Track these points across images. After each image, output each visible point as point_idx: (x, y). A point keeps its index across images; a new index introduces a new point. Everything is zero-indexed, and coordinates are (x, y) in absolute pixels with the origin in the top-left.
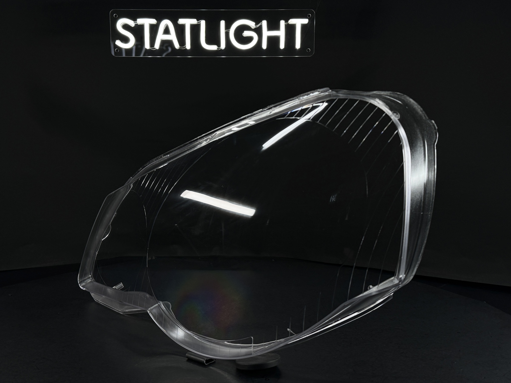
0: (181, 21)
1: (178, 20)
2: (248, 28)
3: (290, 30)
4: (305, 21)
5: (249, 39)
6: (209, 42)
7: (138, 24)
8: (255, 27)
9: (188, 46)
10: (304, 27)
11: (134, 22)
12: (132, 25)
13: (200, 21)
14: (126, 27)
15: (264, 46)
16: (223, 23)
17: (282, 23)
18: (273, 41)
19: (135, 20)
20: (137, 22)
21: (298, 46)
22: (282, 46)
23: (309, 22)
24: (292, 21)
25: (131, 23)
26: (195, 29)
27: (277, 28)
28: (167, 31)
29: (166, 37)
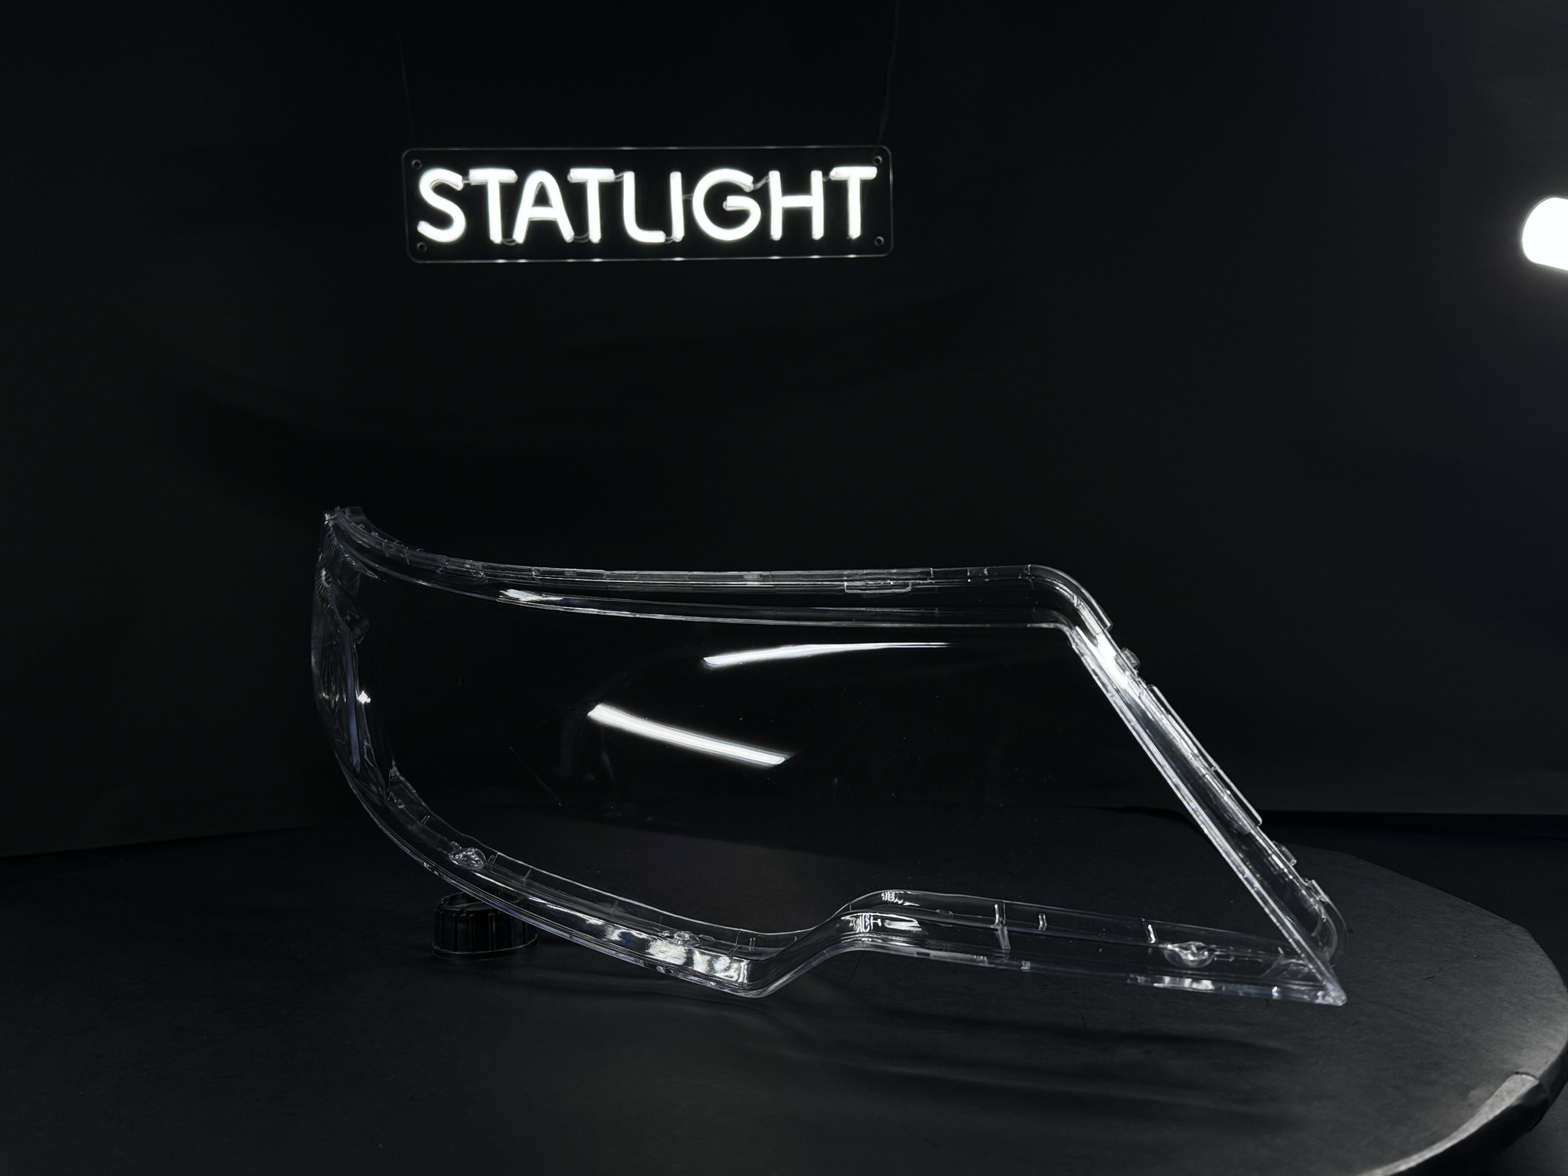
0: (577, 175)
1: (568, 172)
2: (736, 190)
3: (836, 193)
4: (870, 172)
5: (740, 217)
6: (644, 222)
7: (473, 184)
8: (752, 189)
9: (595, 234)
10: (865, 185)
11: (464, 179)
12: (458, 186)
13: (620, 175)
14: (442, 190)
15: (776, 232)
16: (676, 180)
17: (817, 178)
18: (797, 219)
19: (464, 173)
20: (468, 179)
21: (855, 230)
22: (818, 231)
23: (878, 174)
24: (838, 173)
25: (455, 180)
26: (611, 194)
27: (804, 188)
28: (542, 199)
29: (542, 214)
